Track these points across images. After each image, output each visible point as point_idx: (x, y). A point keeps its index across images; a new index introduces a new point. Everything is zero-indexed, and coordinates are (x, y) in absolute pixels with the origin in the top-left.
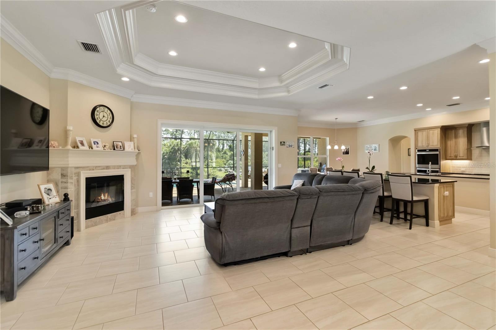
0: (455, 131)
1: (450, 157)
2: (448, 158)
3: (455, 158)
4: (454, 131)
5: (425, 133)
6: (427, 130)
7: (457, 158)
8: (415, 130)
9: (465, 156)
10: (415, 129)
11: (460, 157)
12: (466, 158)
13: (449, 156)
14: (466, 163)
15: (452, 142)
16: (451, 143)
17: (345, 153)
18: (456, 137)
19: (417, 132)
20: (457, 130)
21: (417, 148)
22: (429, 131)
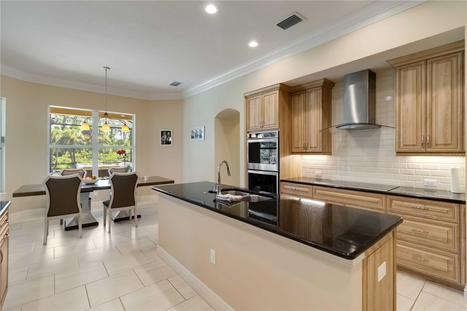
0: (304, 96)
1: (298, 148)
2: (294, 151)
3: (304, 151)
4: (302, 95)
5: (258, 101)
6: (261, 96)
7: (307, 151)
8: (246, 97)
9: (318, 147)
10: (246, 95)
11: (311, 148)
12: (321, 151)
13: (296, 147)
14: (321, 159)
15: (300, 118)
16: (298, 120)
17: (165, 142)
18: (306, 108)
19: (249, 101)
20: (307, 94)
21: (249, 131)
22: (264, 96)
